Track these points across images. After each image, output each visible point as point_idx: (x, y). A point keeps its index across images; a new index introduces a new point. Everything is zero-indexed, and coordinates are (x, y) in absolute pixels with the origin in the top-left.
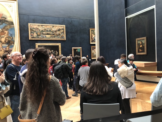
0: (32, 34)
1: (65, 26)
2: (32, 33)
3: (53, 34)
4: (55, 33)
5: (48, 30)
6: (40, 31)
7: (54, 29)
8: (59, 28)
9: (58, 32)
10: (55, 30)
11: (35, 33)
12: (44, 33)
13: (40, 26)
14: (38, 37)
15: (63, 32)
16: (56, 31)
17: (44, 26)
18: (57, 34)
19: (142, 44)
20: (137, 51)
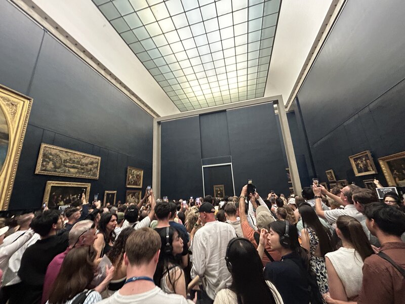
0: (45, 163)
1: (100, 158)
2: (46, 161)
3: (82, 169)
4: (85, 166)
5: (76, 160)
6: (61, 160)
7: (84, 161)
8: (92, 160)
9: (90, 166)
10: (87, 161)
11: (51, 163)
12: (68, 164)
13: (64, 152)
14: (55, 171)
15: (97, 167)
16: (87, 165)
17: (69, 154)
18: (87, 169)
19: (220, 190)
20: (215, 195)
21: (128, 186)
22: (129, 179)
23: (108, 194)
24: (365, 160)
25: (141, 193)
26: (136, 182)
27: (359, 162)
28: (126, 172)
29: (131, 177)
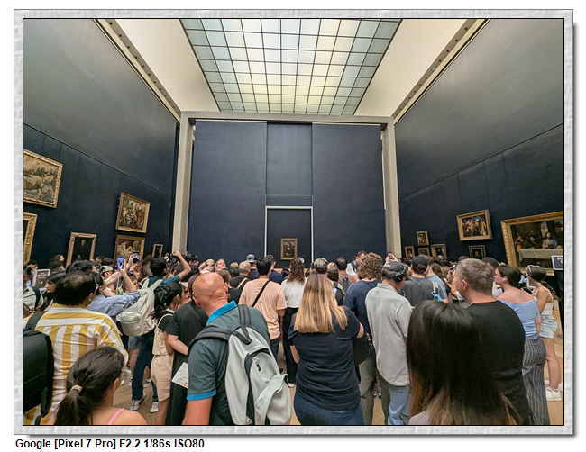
1: (61, 166)
9: (35, 179)
15: (53, 183)
16: (27, 174)
18: (28, 183)
19: (291, 246)
20: (282, 254)
21: (120, 228)
22: (122, 217)
23: (78, 240)
24: (479, 222)
25: (143, 241)
26: (136, 222)
27: (468, 223)
28: (118, 202)
29: (126, 212)
